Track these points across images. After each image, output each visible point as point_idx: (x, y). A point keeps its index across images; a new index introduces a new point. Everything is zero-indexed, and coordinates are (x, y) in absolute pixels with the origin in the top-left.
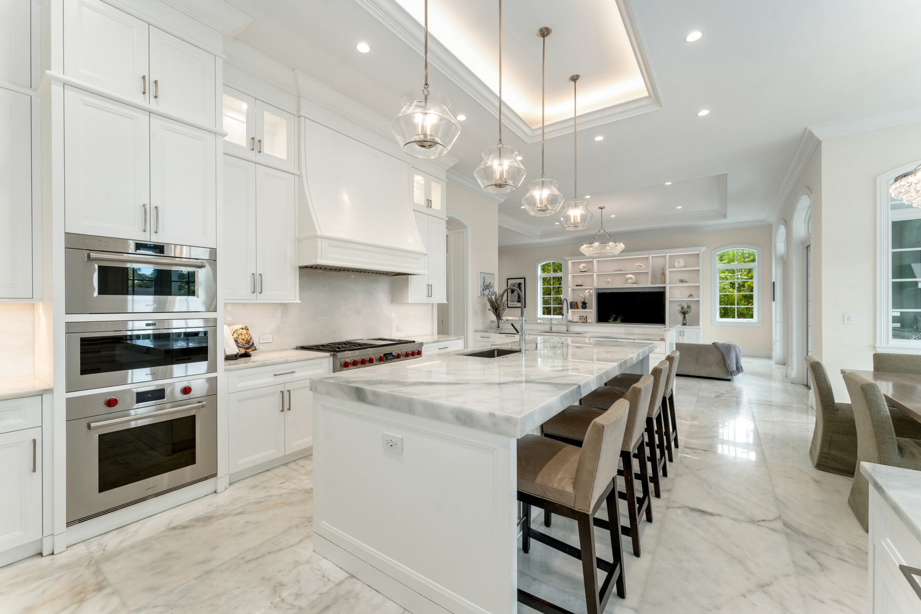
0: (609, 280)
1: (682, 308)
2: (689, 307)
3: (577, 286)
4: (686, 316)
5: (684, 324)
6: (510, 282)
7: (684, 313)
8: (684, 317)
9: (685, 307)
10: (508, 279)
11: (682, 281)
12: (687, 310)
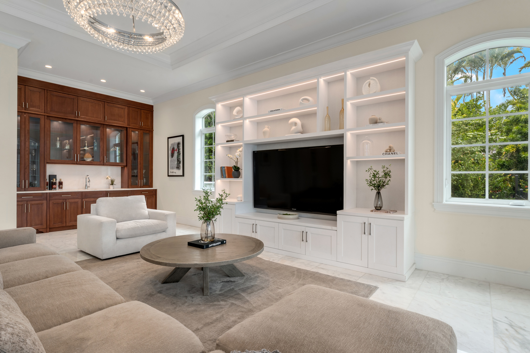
0: (266, 129)
1: (374, 176)
2: (387, 174)
3: (228, 141)
4: (382, 191)
5: (378, 208)
6: (172, 141)
7: (379, 187)
8: (379, 193)
9: (381, 174)
10: (168, 138)
11: (375, 122)
12: (384, 179)
